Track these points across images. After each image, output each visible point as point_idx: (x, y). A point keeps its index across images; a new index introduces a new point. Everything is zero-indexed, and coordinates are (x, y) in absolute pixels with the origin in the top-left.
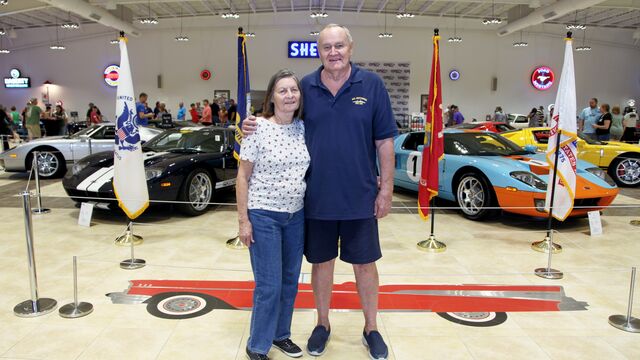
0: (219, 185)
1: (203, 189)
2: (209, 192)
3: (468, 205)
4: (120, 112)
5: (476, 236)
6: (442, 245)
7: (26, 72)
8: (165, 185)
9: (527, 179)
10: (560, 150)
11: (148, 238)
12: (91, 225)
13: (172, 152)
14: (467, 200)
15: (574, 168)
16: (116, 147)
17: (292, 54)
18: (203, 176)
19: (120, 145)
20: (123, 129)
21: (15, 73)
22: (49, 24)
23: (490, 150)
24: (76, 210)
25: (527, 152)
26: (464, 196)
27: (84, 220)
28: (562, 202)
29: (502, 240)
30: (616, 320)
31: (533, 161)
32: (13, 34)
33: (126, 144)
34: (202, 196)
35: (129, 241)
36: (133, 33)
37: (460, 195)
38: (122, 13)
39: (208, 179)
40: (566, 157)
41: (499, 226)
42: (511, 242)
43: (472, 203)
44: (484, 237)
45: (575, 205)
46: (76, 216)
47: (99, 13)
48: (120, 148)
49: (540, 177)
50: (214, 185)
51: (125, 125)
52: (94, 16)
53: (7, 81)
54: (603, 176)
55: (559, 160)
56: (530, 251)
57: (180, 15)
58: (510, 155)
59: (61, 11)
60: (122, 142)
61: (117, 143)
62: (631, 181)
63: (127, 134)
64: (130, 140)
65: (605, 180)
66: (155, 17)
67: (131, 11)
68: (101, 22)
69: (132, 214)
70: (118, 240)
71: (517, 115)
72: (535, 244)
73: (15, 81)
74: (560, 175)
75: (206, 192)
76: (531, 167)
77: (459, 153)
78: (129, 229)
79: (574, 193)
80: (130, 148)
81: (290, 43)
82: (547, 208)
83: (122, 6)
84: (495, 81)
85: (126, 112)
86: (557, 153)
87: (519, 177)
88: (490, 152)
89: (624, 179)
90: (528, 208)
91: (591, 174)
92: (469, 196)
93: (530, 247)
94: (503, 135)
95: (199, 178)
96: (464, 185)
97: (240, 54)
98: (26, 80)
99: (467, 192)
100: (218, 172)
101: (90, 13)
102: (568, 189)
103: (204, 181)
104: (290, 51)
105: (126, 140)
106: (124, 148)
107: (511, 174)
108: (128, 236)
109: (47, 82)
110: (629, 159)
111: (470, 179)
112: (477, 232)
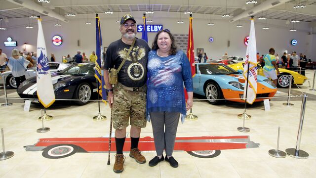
0: (95, 90)
1: (87, 92)
2: (90, 94)
3: (211, 98)
4: (38, 55)
5: (213, 112)
6: (196, 117)
7: (14, 39)
8: (66, 91)
9: (237, 85)
10: (250, 71)
11: (55, 117)
12: (30, 111)
13: (72, 75)
14: (210, 95)
15: (256, 79)
16: (38, 72)
17: (139, 30)
18: (86, 86)
19: (39, 71)
20: (41, 64)
21: (9, 39)
22: (25, 16)
23: (221, 72)
24: (23, 104)
25: (238, 73)
26: (209, 93)
27: (26, 109)
28: (251, 96)
29: (225, 114)
30: (272, 152)
31: (240, 77)
32: (7, 21)
33: (42, 71)
34: (86, 96)
35: (46, 118)
36: (65, 20)
37: (207, 93)
38: (59, 11)
39: (89, 88)
40: (252, 74)
41: (224, 107)
42: (229, 114)
43: (212, 97)
44: (217, 112)
45: (257, 97)
46: (23, 106)
47: (47, 11)
48: (39, 73)
49: (242, 84)
50: (92, 91)
51: (41, 61)
52: (45, 12)
53: (5, 43)
54: (271, 83)
55: (249, 76)
56: (237, 119)
57: (87, 13)
58: (230, 74)
59: (29, 10)
60: (40, 70)
61: (38, 71)
62: (284, 85)
63: (43, 66)
64: (44, 69)
65: (272, 85)
66: (76, 13)
67: (63, 10)
68: (49, 15)
69: (46, 105)
70: (40, 118)
71: (238, 57)
72: (240, 115)
73: (10, 43)
74: (250, 83)
75: (88, 93)
76: (239, 80)
77: (208, 74)
78: (45, 113)
79: (256, 91)
80: (44, 73)
81: (138, 26)
82: (244, 99)
83: (59, 8)
84: (229, 42)
85: (42, 56)
86: (248, 73)
87: (233, 84)
88: (221, 73)
89: (281, 84)
90: (237, 99)
91: (266, 82)
92: (211, 93)
93: (237, 117)
94: (229, 66)
95: (84, 87)
96: (209, 89)
97: (97, 27)
98: (15, 42)
99: (210, 91)
100: (94, 84)
101: (42, 11)
102: (254, 89)
103: (87, 88)
104: (138, 29)
105: (42, 69)
106: (41, 73)
107: (229, 83)
108: (45, 116)
109: (25, 44)
110: (284, 76)
111: (211, 85)
112: (213, 110)
